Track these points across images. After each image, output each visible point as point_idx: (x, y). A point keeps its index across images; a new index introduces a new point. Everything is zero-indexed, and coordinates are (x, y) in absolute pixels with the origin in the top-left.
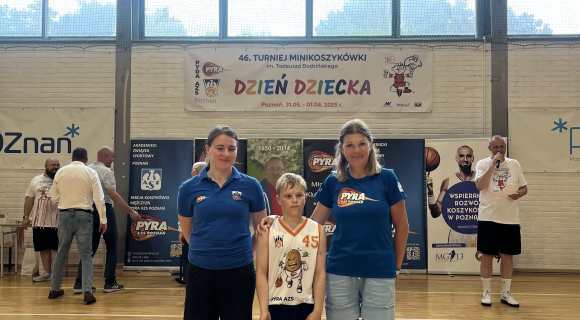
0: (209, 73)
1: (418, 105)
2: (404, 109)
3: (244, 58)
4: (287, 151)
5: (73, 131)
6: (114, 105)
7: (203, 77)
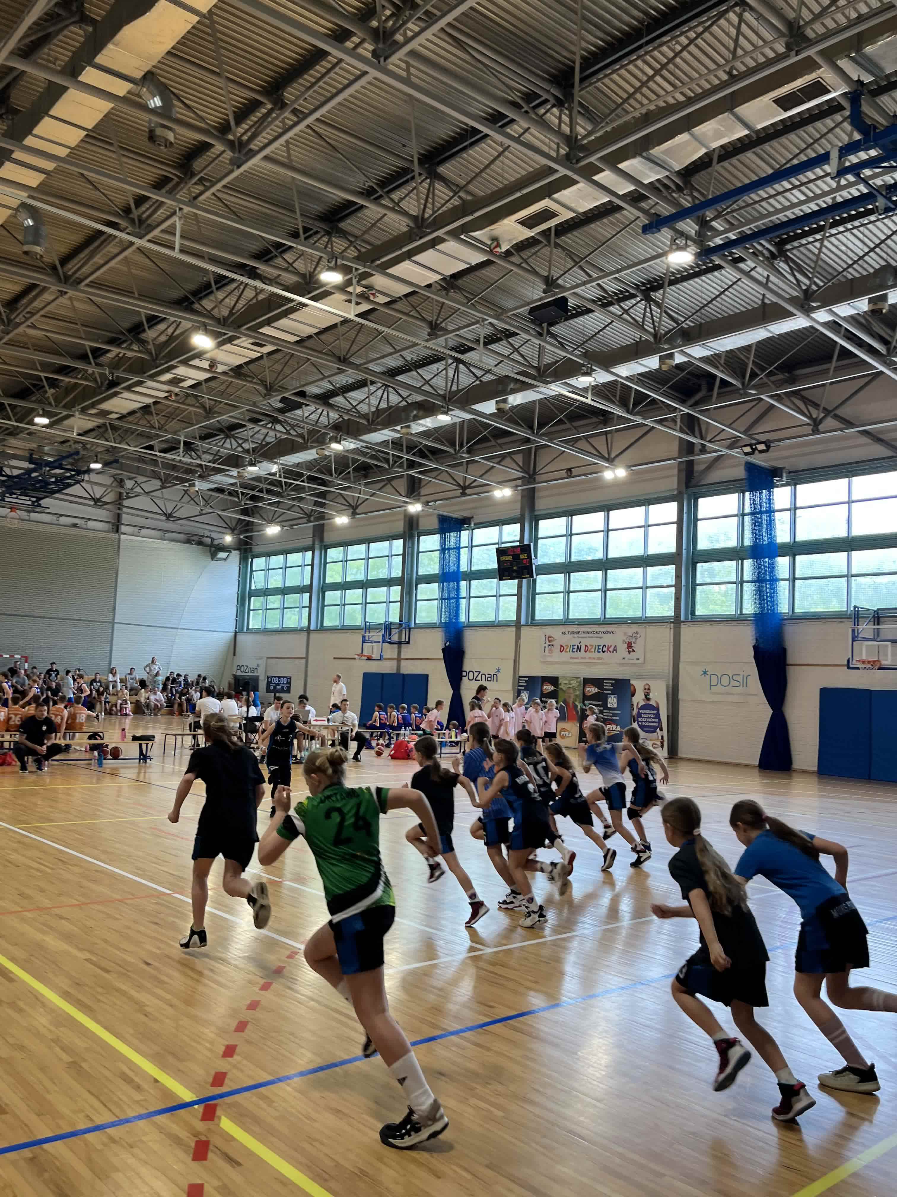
0: (550, 641)
1: (638, 659)
2: (631, 662)
3: (564, 633)
4: (574, 683)
5: (498, 671)
6: (513, 657)
7: (548, 643)
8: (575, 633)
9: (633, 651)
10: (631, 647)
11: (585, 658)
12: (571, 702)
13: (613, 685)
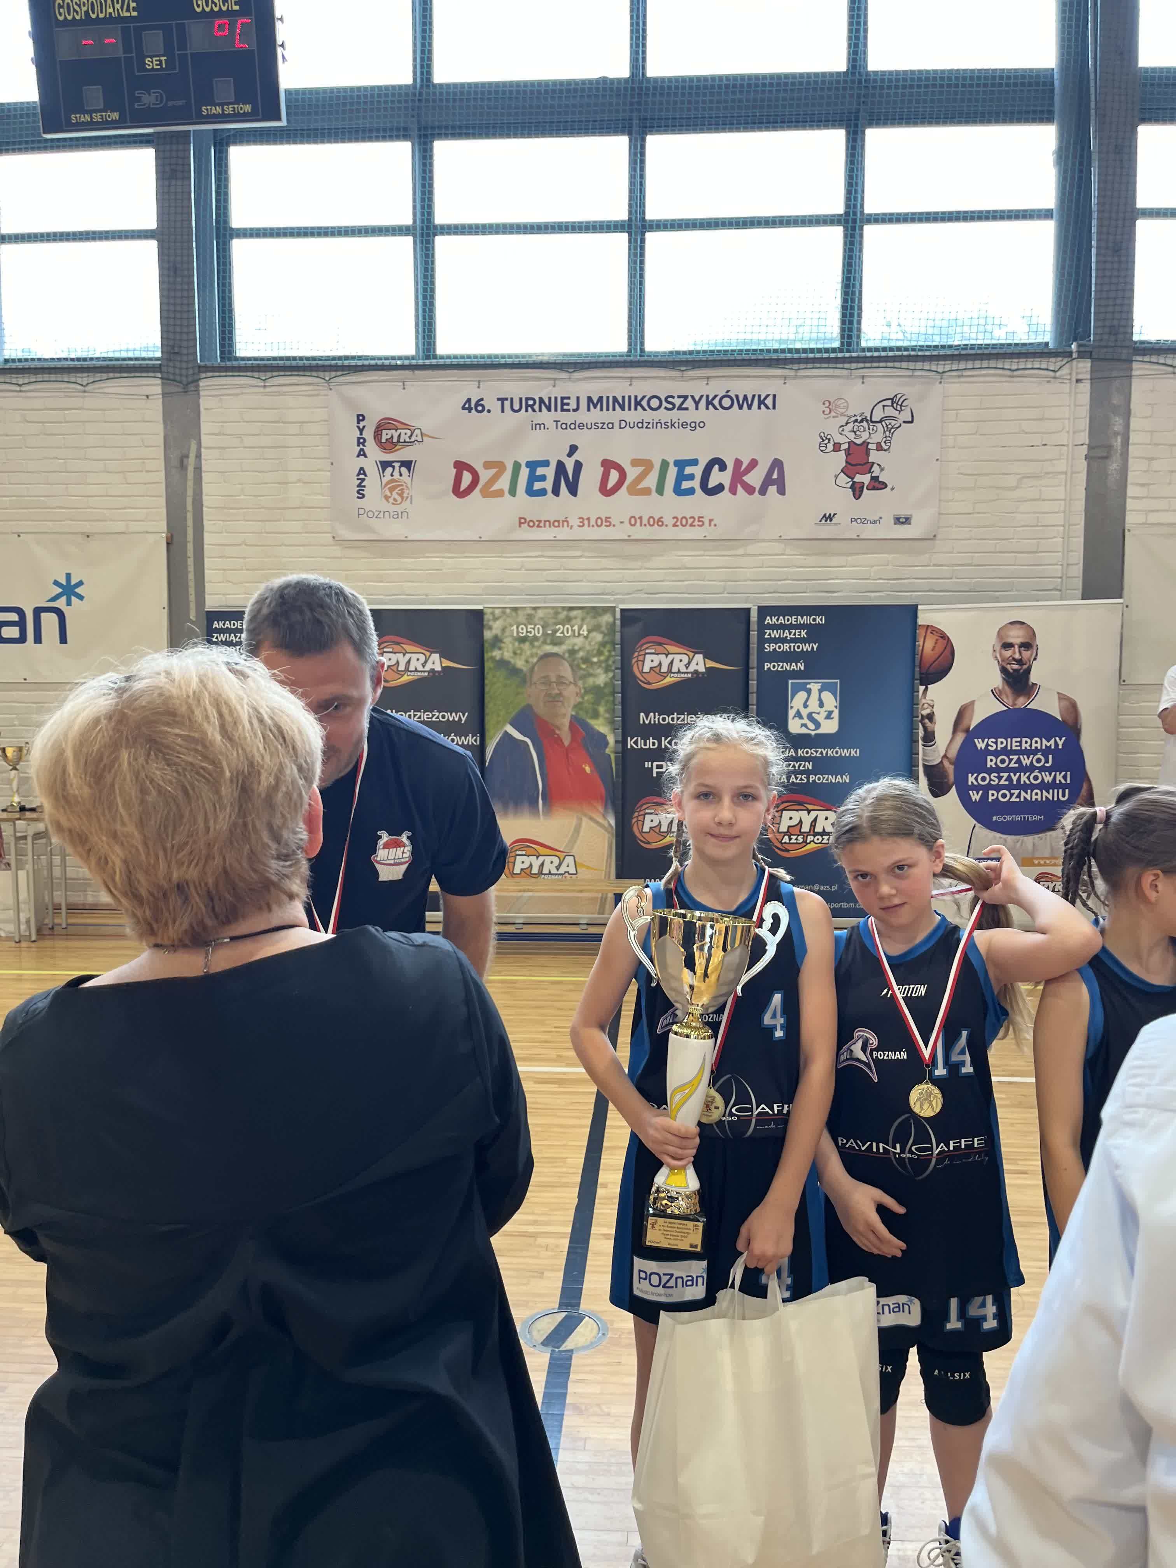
0: (389, 446)
1: (902, 521)
2: (869, 531)
3: (474, 406)
4: (581, 637)
5: (69, 590)
6: (163, 526)
7: (375, 454)
8: (544, 404)
9: (877, 484)
10: (868, 467)
11: (607, 522)
12: (565, 723)
13: (814, 633)
